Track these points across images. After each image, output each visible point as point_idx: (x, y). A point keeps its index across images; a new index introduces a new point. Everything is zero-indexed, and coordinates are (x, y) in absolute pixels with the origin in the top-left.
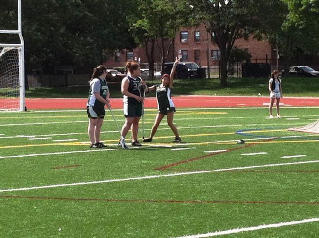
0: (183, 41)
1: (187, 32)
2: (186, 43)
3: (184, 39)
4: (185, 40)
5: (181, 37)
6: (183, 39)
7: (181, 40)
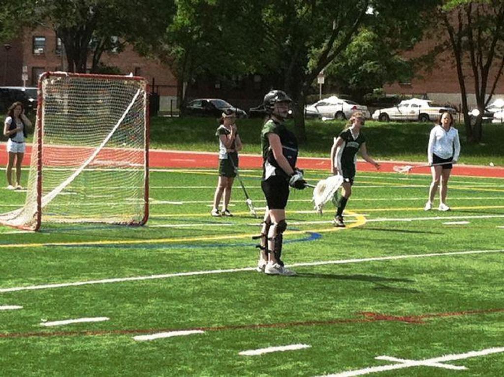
0: (37, 51)
1: (44, 37)
2: (43, 55)
3: (40, 49)
4: (40, 51)
5: (34, 47)
6: (38, 48)
7: (33, 51)
